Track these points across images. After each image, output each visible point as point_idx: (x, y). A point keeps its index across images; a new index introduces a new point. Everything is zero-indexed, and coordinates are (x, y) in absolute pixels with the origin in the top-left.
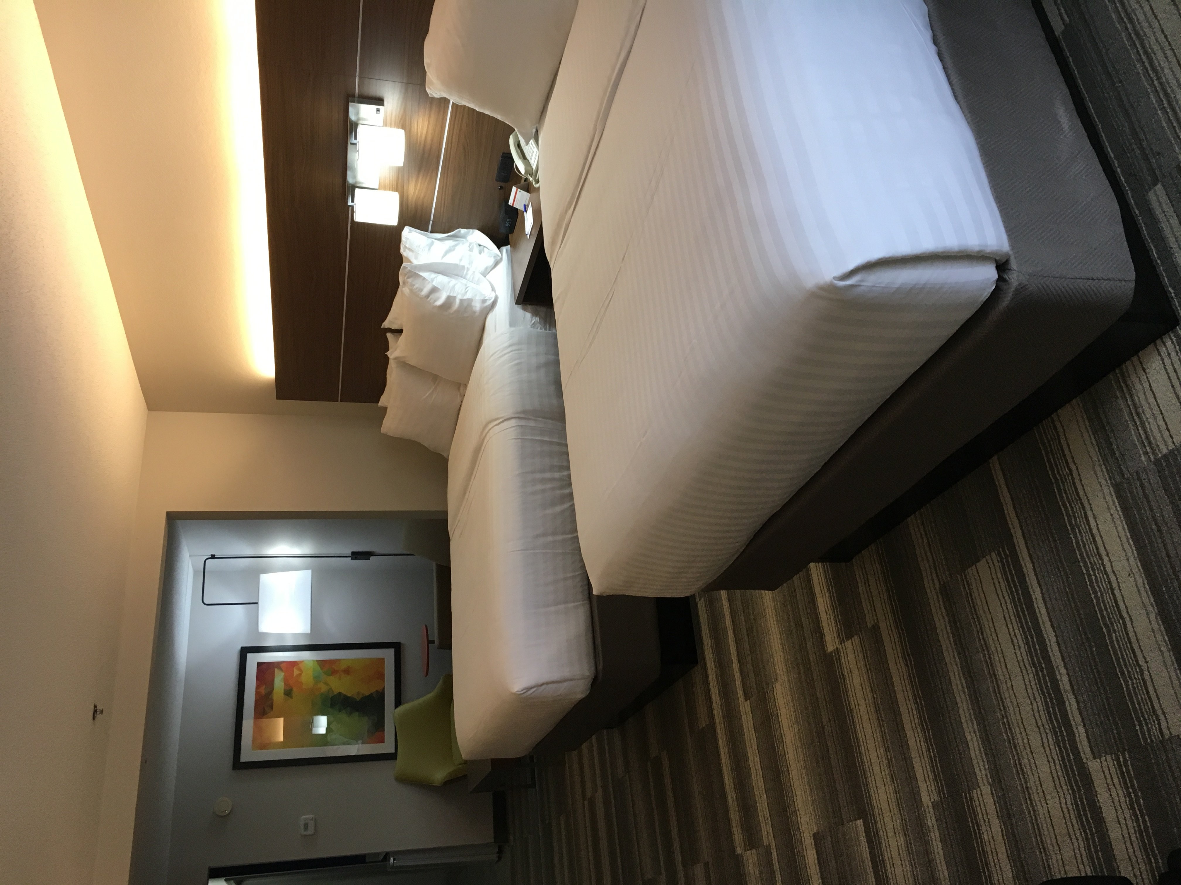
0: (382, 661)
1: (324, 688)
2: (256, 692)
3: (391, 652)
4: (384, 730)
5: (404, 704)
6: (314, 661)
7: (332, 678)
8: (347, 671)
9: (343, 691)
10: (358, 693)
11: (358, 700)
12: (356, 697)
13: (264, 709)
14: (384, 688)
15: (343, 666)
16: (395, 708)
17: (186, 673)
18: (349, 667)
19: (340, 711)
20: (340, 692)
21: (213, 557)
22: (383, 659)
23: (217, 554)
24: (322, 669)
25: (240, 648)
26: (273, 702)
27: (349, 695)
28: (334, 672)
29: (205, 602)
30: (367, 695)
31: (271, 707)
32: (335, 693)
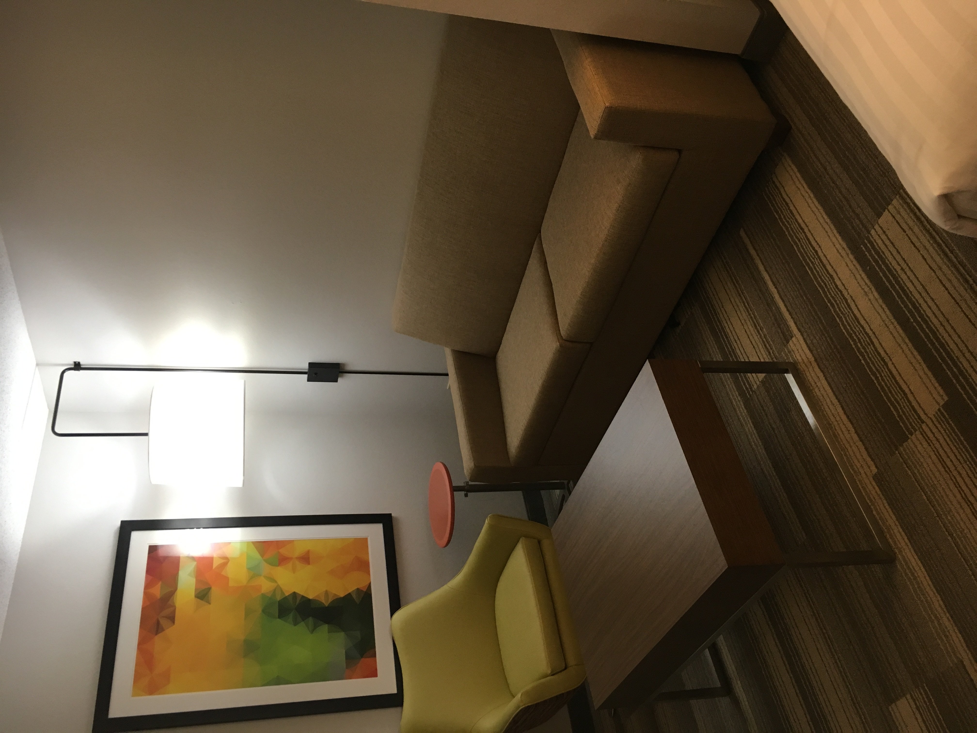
0: (363, 543)
1: (266, 587)
2: (146, 594)
3: (377, 529)
4: (374, 655)
5: (407, 604)
6: (248, 543)
7: (279, 569)
8: (306, 559)
9: (301, 591)
10: (326, 593)
11: (327, 605)
12: (323, 602)
13: (158, 623)
14: (370, 583)
15: (299, 551)
16: (392, 614)
17: (18, 567)
18: (308, 552)
19: (296, 623)
20: (294, 593)
21: (77, 366)
22: (366, 540)
23: (84, 362)
24: (262, 555)
25: (119, 524)
26: (175, 609)
27: (311, 597)
28: (283, 560)
29: (57, 430)
30: (342, 595)
31: (172, 618)
32: (287, 594)
